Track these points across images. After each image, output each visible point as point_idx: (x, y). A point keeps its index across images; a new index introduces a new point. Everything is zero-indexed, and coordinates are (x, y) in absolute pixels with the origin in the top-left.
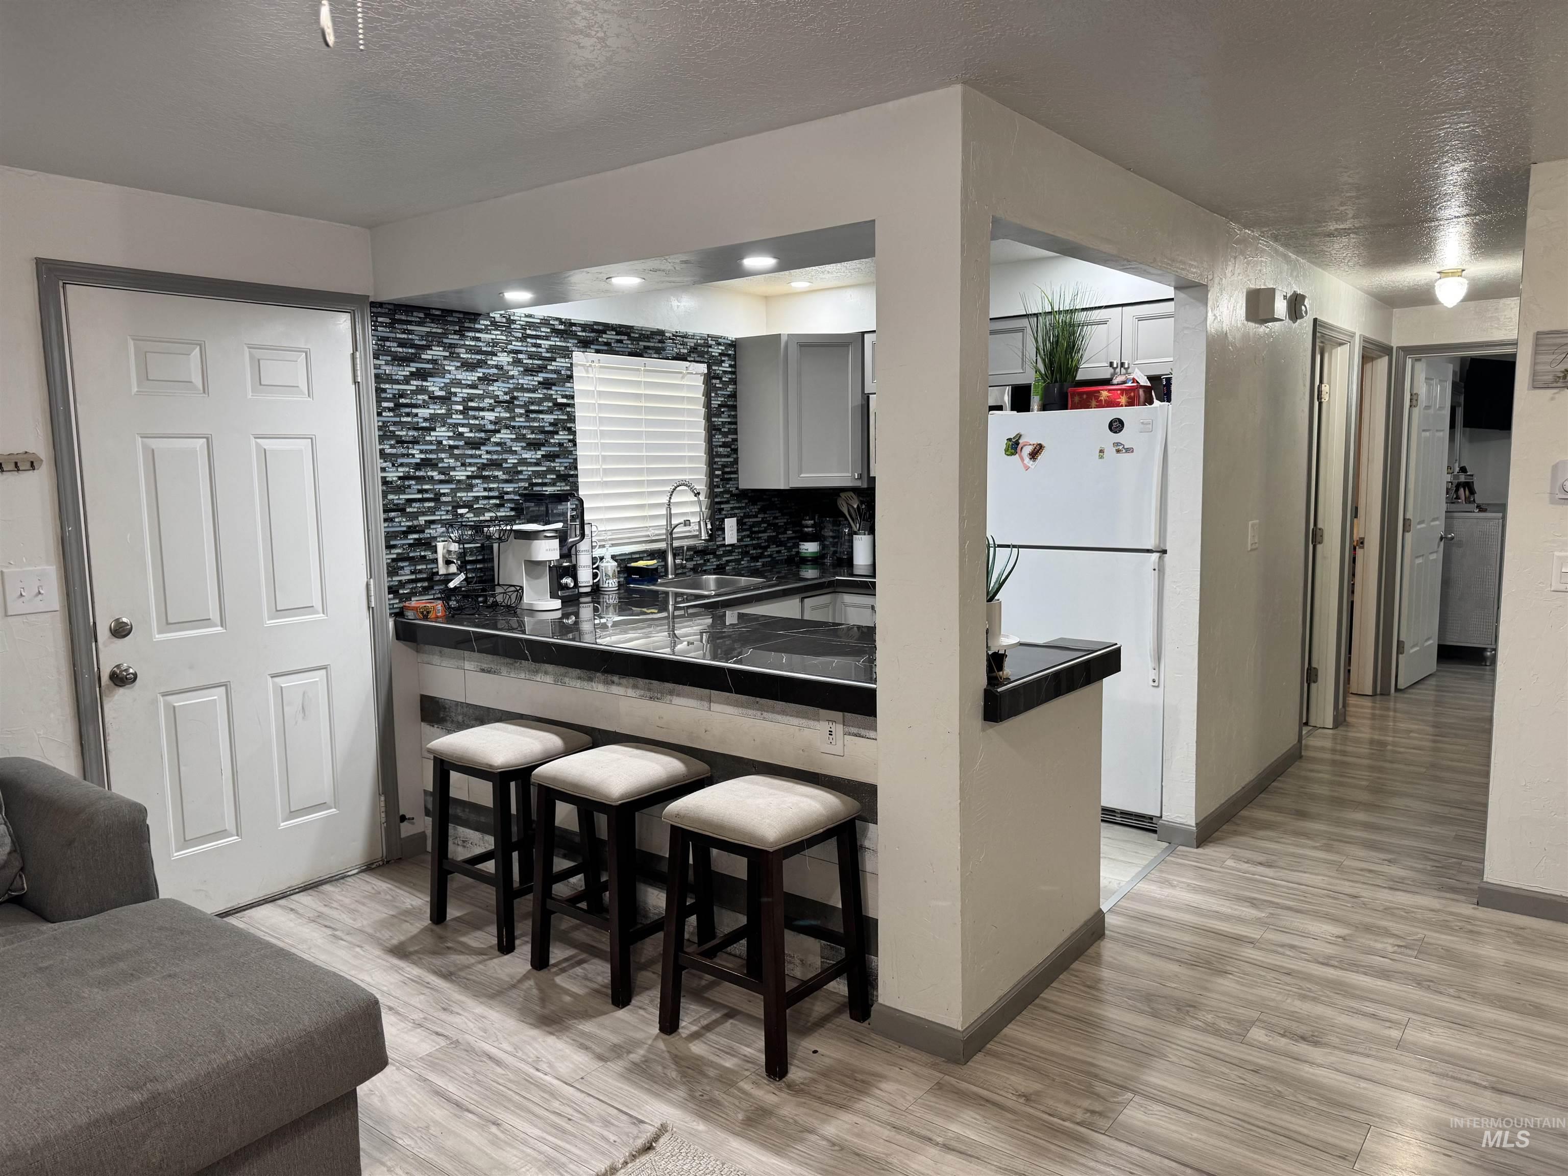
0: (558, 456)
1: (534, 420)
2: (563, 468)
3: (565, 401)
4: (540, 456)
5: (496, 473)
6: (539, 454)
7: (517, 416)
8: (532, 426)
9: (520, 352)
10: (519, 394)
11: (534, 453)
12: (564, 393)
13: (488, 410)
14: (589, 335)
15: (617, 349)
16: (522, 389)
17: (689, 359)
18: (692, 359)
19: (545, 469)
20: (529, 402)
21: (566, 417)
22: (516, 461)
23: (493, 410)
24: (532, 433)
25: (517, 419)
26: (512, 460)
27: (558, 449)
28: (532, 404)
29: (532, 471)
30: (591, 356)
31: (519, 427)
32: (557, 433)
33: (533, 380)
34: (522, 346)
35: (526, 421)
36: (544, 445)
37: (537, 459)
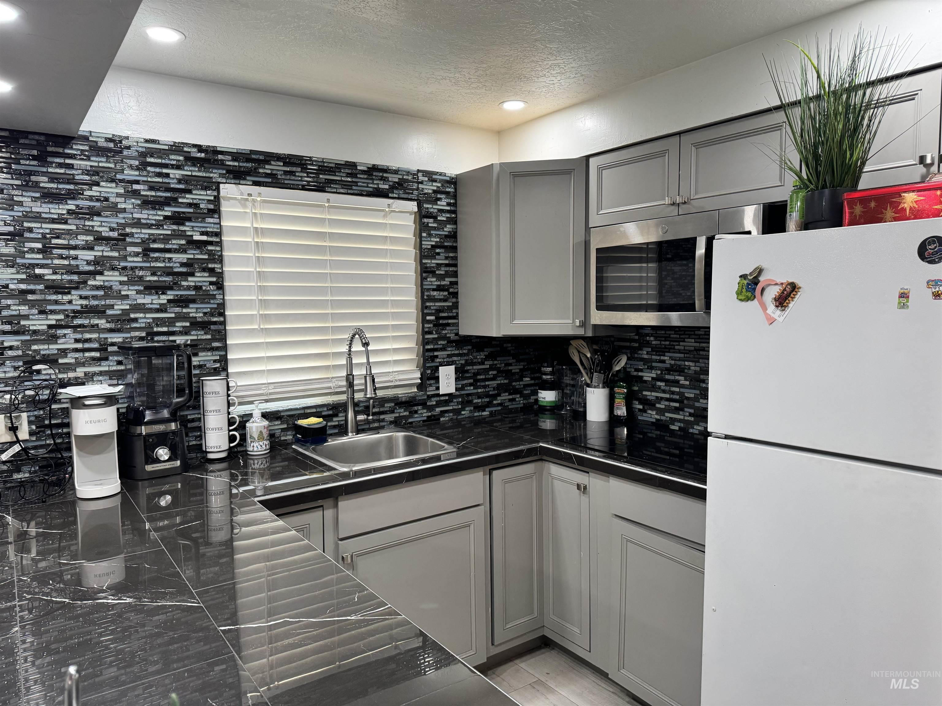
0: (194, 301)
1: (157, 260)
2: (201, 315)
3: (204, 238)
4: (165, 301)
5: (96, 321)
6: (163, 299)
7: (130, 255)
8: (154, 267)
9: (137, 182)
10: (134, 230)
11: (156, 297)
12: (203, 230)
13: (84, 248)
14: (245, 164)
15: (286, 182)
16: (138, 224)
17: (390, 195)
18: (397, 196)
19: (173, 315)
20: (149, 239)
21: (206, 257)
22: (128, 307)
23: (92, 249)
24: (153, 274)
25: (129, 259)
26: (120, 306)
27: (193, 293)
28: (154, 241)
29: (153, 318)
30: (246, 189)
31: (132, 268)
32: (192, 274)
33: (157, 215)
34: (140, 175)
35: (144, 261)
36: (171, 288)
37: (161, 305)
